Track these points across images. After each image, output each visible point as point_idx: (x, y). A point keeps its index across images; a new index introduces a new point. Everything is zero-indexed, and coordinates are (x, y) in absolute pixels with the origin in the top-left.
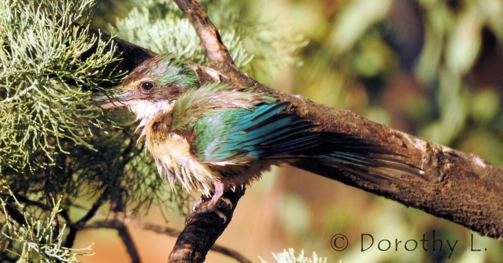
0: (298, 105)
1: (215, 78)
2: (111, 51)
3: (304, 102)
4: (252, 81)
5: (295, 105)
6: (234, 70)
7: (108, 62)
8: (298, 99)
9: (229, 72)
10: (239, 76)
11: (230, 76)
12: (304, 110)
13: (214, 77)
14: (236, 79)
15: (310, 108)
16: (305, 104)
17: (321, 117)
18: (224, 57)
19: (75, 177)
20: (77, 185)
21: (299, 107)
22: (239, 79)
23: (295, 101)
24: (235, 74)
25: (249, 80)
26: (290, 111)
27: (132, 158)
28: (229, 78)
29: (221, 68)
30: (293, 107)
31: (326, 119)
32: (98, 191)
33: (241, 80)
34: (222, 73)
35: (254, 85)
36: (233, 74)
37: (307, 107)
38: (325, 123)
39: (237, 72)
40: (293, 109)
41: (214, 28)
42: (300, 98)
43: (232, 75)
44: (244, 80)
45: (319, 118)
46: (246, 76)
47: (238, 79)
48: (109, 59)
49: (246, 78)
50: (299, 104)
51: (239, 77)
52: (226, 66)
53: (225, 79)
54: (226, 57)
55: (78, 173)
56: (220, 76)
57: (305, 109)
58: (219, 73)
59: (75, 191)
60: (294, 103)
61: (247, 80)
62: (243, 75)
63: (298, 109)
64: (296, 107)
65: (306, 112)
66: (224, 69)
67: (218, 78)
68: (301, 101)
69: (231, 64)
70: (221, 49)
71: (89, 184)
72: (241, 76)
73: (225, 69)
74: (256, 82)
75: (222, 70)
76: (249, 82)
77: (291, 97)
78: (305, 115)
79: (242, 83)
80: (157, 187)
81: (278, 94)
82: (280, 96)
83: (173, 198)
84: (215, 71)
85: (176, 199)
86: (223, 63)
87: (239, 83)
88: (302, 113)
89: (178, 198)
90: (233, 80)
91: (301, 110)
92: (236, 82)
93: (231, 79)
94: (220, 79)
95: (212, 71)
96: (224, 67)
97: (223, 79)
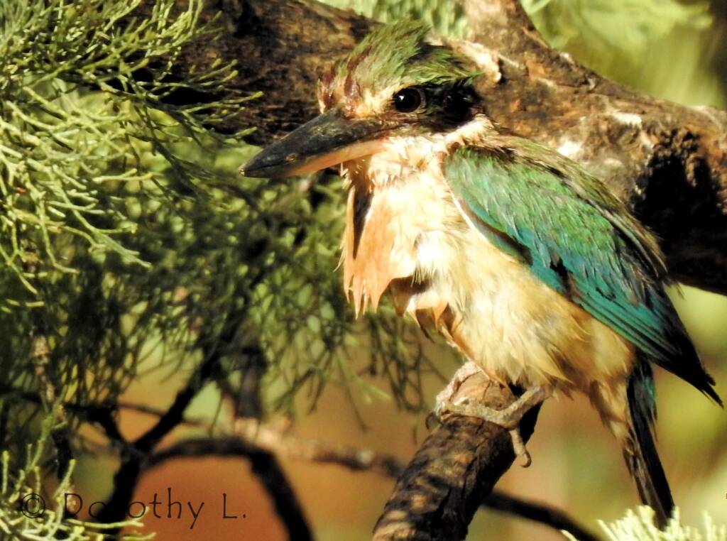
0: (704, 131)
1: (488, 66)
2: (190, 12)
3: (717, 122)
4: (581, 73)
5: (695, 130)
6: (535, 46)
7: (183, 39)
8: (700, 114)
9: (523, 51)
10: (548, 60)
11: (525, 63)
12: (717, 143)
13: (484, 67)
14: (541, 70)
16: (720, 127)
18: (509, 13)
19: (128, 322)
20: (132, 342)
21: (706, 136)
22: (549, 69)
23: (695, 121)
24: (538, 55)
25: (575, 69)
26: (681, 146)
27: (271, 269)
28: (523, 68)
29: (503, 41)
30: (689, 136)
32: (187, 355)
33: (553, 71)
34: (503, 54)
35: (586, 83)
36: (534, 57)
37: (724, 136)
39: (543, 52)
40: (691, 141)
42: (706, 113)
43: (530, 57)
44: (561, 72)
46: (565, 60)
47: (545, 68)
48: (185, 31)
49: (566, 65)
50: (705, 127)
51: (550, 64)
52: (515, 35)
53: (513, 68)
54: (514, 12)
55: (132, 315)
56: (500, 63)
57: (721, 139)
58: (497, 55)
59: (128, 361)
60: (691, 127)
61: (571, 70)
62: (558, 58)
63: (702, 140)
64: (698, 137)
65: (724, 147)
66: (509, 45)
67: (496, 68)
68: (710, 121)
69: (526, 32)
71: (164, 339)
72: (552, 61)
73: (514, 45)
74: (593, 74)
75: (504, 48)
76: (574, 76)
77: (682, 111)
78: (721, 156)
79: (557, 80)
80: (337, 339)
81: (649, 104)
82: (656, 111)
83: (380, 367)
84: (487, 50)
85: (386, 369)
86: (505, 27)
87: (550, 78)
88: (713, 151)
89: (393, 368)
90: (535, 72)
91: (710, 143)
92: (541, 76)
93: (527, 69)
94: (501, 71)
95: (479, 51)
96: (509, 39)
97: (509, 71)
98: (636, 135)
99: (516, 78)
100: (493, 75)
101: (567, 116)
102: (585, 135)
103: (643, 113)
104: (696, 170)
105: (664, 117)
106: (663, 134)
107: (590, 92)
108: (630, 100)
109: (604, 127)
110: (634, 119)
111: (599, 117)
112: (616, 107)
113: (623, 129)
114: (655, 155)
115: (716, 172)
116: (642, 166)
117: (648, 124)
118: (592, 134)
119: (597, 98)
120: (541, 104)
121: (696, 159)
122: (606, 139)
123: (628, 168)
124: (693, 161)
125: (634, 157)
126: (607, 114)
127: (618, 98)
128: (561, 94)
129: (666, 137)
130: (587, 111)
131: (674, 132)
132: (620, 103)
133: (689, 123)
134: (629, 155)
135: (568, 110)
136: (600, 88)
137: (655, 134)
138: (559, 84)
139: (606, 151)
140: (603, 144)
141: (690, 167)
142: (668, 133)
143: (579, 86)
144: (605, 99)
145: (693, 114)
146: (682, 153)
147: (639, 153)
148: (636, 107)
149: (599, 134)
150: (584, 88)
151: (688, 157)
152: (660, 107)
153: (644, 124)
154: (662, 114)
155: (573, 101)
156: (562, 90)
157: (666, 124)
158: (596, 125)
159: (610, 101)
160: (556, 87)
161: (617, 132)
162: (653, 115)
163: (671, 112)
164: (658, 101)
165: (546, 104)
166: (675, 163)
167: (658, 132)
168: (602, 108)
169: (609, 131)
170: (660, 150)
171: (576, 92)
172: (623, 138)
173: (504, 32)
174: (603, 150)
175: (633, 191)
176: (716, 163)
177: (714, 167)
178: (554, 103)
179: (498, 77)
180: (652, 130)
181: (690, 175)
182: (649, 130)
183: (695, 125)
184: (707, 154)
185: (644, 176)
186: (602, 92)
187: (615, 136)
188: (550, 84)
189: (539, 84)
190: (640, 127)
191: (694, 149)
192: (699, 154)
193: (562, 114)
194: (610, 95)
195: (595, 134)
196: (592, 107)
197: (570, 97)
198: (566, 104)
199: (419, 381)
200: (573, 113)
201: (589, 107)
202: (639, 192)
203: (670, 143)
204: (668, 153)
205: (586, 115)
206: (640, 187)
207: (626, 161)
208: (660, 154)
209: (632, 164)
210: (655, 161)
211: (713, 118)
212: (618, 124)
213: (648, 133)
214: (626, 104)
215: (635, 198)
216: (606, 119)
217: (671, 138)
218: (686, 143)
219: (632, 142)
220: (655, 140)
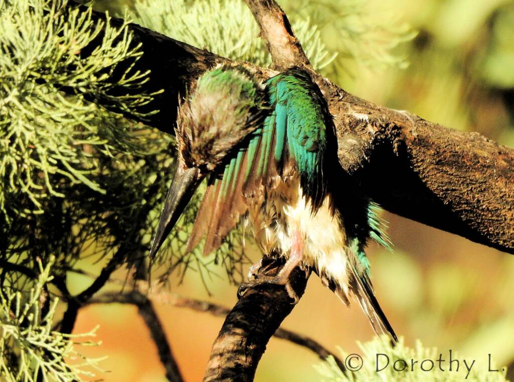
0: (403, 125)
3: (411, 120)
4: (335, 90)
5: (399, 124)
7: (120, 58)
8: (402, 116)
12: (411, 132)
15: (420, 129)
16: (413, 122)
17: (436, 143)
18: (295, 54)
19: (76, 230)
20: (78, 241)
21: (405, 128)
23: (399, 119)
25: (332, 88)
26: (390, 133)
27: (159, 202)
30: (395, 127)
31: (443, 145)
32: (109, 249)
35: (338, 95)
37: (415, 128)
38: (441, 151)
39: (314, 77)
40: (396, 130)
41: (280, 12)
42: (405, 114)
45: (433, 143)
46: (326, 82)
48: (121, 53)
49: (327, 85)
50: (404, 123)
54: (298, 54)
55: (79, 224)
57: (413, 130)
59: (75, 250)
60: (396, 122)
61: (329, 88)
62: (322, 80)
63: (403, 130)
64: (400, 128)
65: (415, 134)
68: (408, 119)
69: (304, 65)
70: (290, 42)
71: (96, 239)
74: (342, 90)
76: (331, 91)
77: (392, 113)
78: (413, 139)
81: (373, 109)
82: (377, 113)
83: (220, 260)
85: (224, 261)
86: (292, 63)
88: (409, 137)
89: (227, 261)
91: (407, 132)
98: (365, 126)
102: (337, 125)
103: (370, 113)
104: (398, 147)
105: (381, 116)
106: (381, 126)
107: (339, 101)
108: (362, 106)
109: (347, 121)
110: (365, 117)
111: (344, 115)
112: (354, 109)
113: (358, 122)
114: (376, 137)
115: (410, 148)
116: (368, 143)
117: (372, 120)
118: (340, 125)
119: (344, 105)
121: (399, 141)
122: (348, 127)
123: (361, 144)
124: (397, 142)
125: (364, 138)
126: (349, 113)
127: (356, 105)
129: (382, 127)
130: (338, 111)
131: (387, 125)
132: (357, 108)
133: (395, 120)
134: (361, 138)
136: (346, 98)
137: (376, 126)
139: (349, 135)
140: (346, 131)
141: (396, 145)
142: (384, 125)
143: (334, 97)
144: (348, 105)
145: (398, 115)
146: (391, 137)
147: (367, 136)
148: (365, 110)
149: (345, 125)
150: (336, 98)
151: (394, 139)
152: (379, 110)
153: (370, 120)
154: (380, 115)
155: (330, 105)
157: (383, 121)
158: (343, 119)
159: (351, 106)
161: (355, 124)
162: (375, 115)
163: (386, 114)
164: (378, 108)
166: (387, 143)
167: (378, 124)
168: (346, 110)
169: (350, 123)
170: (378, 135)
171: (332, 101)
172: (358, 127)
174: (347, 133)
175: (363, 157)
176: (410, 144)
177: (409, 145)
180: (374, 123)
181: (395, 150)
183: (399, 121)
184: (405, 138)
185: (369, 149)
186: (346, 101)
187: (354, 126)
190: (368, 121)
191: (398, 135)
192: (401, 138)
194: (351, 103)
195: (342, 124)
196: (340, 109)
202: (366, 158)
203: (385, 130)
204: (383, 136)
205: (338, 114)
206: (367, 155)
207: (360, 140)
208: (379, 137)
209: (363, 143)
210: (375, 141)
211: (409, 118)
212: (355, 119)
213: (372, 125)
214: (360, 108)
215: (364, 161)
216: (349, 116)
217: (385, 128)
218: (393, 132)
219: (363, 130)
220: (376, 129)
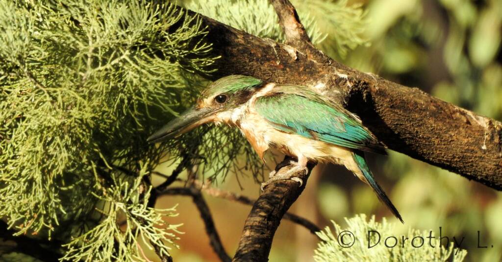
0: (370, 82)
1: (292, 54)
2: (197, 25)
3: (375, 79)
4: (326, 58)
5: (367, 81)
6: (310, 47)
8: (369, 76)
9: (305, 49)
10: (315, 53)
11: (306, 53)
12: (375, 86)
14: (312, 56)
15: (381, 85)
16: (376, 81)
18: (301, 35)
19: (157, 145)
20: (158, 151)
21: (371, 84)
23: (367, 78)
24: (311, 51)
26: (362, 87)
28: (305, 55)
29: (298, 45)
30: (365, 83)
31: (395, 96)
32: (178, 158)
33: (316, 57)
34: (298, 50)
35: (328, 62)
36: (309, 51)
37: (377, 84)
38: (394, 99)
39: (313, 50)
40: (365, 85)
41: (292, 8)
42: (371, 75)
43: (308, 52)
44: (319, 57)
45: (389, 94)
46: (321, 53)
47: (313, 56)
48: (194, 32)
49: (321, 55)
50: (371, 81)
51: (315, 55)
52: (303, 43)
53: (301, 55)
54: (303, 34)
56: (297, 53)
58: (296, 50)
59: (156, 158)
60: (365, 80)
61: (323, 57)
62: (318, 52)
64: (368, 84)
65: (377, 88)
66: (301, 46)
67: (295, 55)
68: (373, 78)
69: (307, 42)
70: (298, 27)
71: (170, 151)
72: (316, 53)
73: (302, 47)
74: (331, 59)
75: (298, 47)
76: (324, 59)
77: (363, 74)
78: (376, 91)
79: (317, 60)
80: (234, 156)
81: (350, 71)
82: (353, 74)
83: (249, 167)
84: (292, 48)
85: (251, 168)
86: (299, 40)
87: (315, 59)
88: (373, 89)
89: (253, 167)
90: (309, 57)
91: (372, 86)
92: (312, 58)
93: (307, 56)
94: (297, 56)
95: (290, 48)
96: (301, 44)
97: (300, 56)
98: (346, 82)
99: (303, 59)
100: (294, 57)
101: (321, 74)
102: (327, 81)
103: (348, 74)
104: (366, 96)
106: (355, 82)
107: (329, 65)
108: (344, 69)
109: (334, 78)
110: (345, 76)
111: (332, 75)
112: (338, 71)
113: (341, 79)
114: (352, 89)
115: (374, 97)
116: (347, 93)
117: (350, 78)
118: (329, 81)
119: (332, 68)
120: (311, 69)
121: (367, 92)
122: (334, 83)
123: (342, 94)
124: (365, 93)
125: (344, 90)
126: (335, 74)
127: (340, 68)
128: (319, 66)
131: (359, 82)
132: (340, 70)
134: (342, 89)
135: (321, 72)
136: (333, 64)
137: (352, 82)
138: (318, 62)
139: (334, 87)
140: (333, 85)
142: (357, 82)
143: (325, 63)
144: (335, 68)
145: (366, 75)
146: (362, 89)
147: (346, 88)
148: (346, 72)
149: (332, 81)
150: (327, 64)
151: (364, 91)
152: (354, 72)
153: (348, 78)
154: (355, 75)
155: (323, 68)
156: (319, 64)
157: (357, 79)
158: (331, 77)
159: (337, 69)
160: (317, 63)
161: (339, 80)
162: (352, 75)
163: (358, 74)
164: (354, 70)
165: (313, 69)
166: (359, 93)
167: (353, 81)
168: (333, 71)
169: (336, 80)
171: (324, 65)
172: (340, 83)
173: (299, 41)
174: (333, 87)
175: (344, 102)
176: (374, 94)
177: (373, 95)
178: (316, 69)
179: (296, 58)
181: (364, 98)
182: (350, 80)
184: (371, 90)
185: (348, 97)
186: (334, 66)
187: (338, 82)
188: (315, 61)
189: (311, 61)
191: (366, 88)
192: (368, 90)
193: (319, 73)
194: (336, 67)
195: (331, 81)
197: (322, 67)
198: (320, 69)
199: (263, 173)
200: (323, 73)
201: (329, 71)
202: (346, 103)
203: (358, 85)
204: (357, 89)
205: (328, 74)
206: (346, 101)
207: (342, 91)
208: (354, 89)
210: (352, 92)
212: (339, 77)
213: (350, 81)
214: (342, 71)
216: (335, 75)
217: (358, 84)
219: (344, 84)
220: (352, 84)
